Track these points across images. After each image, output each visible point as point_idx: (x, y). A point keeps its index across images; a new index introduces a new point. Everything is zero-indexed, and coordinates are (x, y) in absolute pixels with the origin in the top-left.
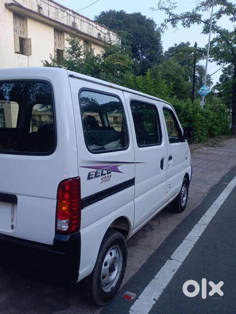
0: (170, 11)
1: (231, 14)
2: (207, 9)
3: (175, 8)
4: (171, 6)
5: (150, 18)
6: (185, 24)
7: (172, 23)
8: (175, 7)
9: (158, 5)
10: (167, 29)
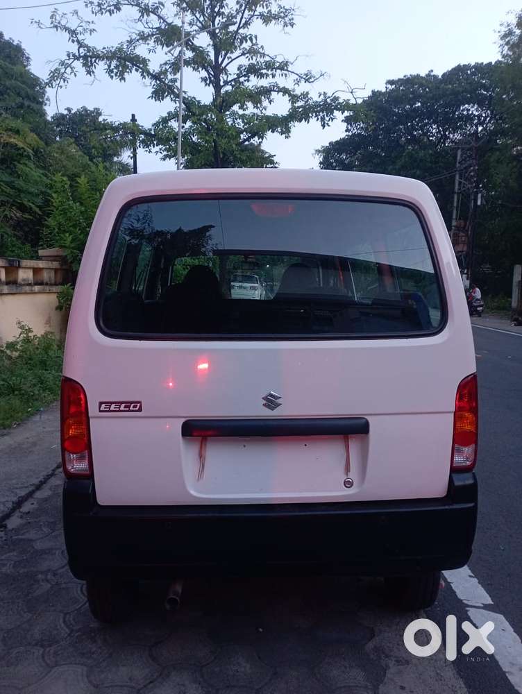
0: (80, 37)
1: (200, 69)
2: (172, 52)
3: (91, 34)
4: (81, 26)
5: (13, 41)
6: (112, 71)
7: (84, 65)
8: (91, 31)
9: (52, 17)
10: (75, 75)
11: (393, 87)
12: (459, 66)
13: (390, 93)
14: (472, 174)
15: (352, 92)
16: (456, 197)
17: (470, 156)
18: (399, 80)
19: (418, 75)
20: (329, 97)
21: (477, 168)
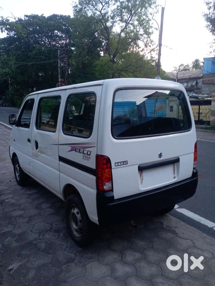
11: (28, 18)
12: (54, 14)
13: (25, 20)
14: (66, 61)
15: (15, 19)
16: (59, 69)
17: (64, 53)
18: (30, 16)
19: (37, 15)
20: (4, 19)
21: (67, 58)
